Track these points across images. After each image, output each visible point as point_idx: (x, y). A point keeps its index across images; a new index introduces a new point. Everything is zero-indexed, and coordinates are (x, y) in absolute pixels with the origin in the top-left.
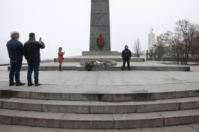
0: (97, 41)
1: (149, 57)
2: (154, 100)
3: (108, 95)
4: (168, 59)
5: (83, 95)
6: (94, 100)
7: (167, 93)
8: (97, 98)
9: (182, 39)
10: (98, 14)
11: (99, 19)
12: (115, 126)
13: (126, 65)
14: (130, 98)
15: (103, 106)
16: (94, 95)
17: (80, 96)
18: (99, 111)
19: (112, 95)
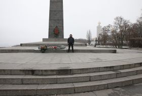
0: (54, 31)
1: (97, 43)
2: (73, 74)
3: (39, 70)
4: (110, 44)
5: (21, 70)
6: (28, 74)
7: (83, 69)
8: (31, 73)
9: (119, 30)
10: (55, 11)
11: (56, 15)
12: (38, 93)
13: (71, 48)
14: (55, 73)
15: (33, 79)
16: (28, 71)
17: (19, 71)
18: (29, 82)
19: (42, 70)
